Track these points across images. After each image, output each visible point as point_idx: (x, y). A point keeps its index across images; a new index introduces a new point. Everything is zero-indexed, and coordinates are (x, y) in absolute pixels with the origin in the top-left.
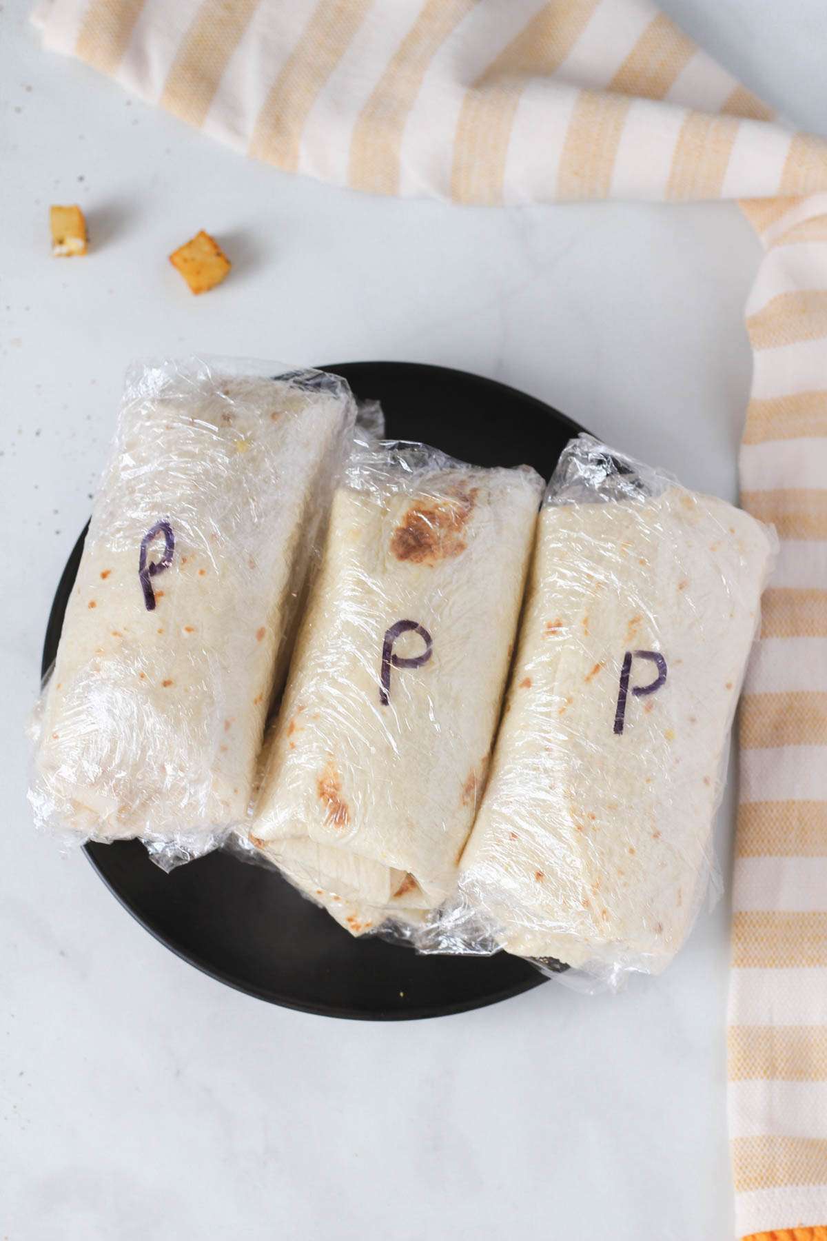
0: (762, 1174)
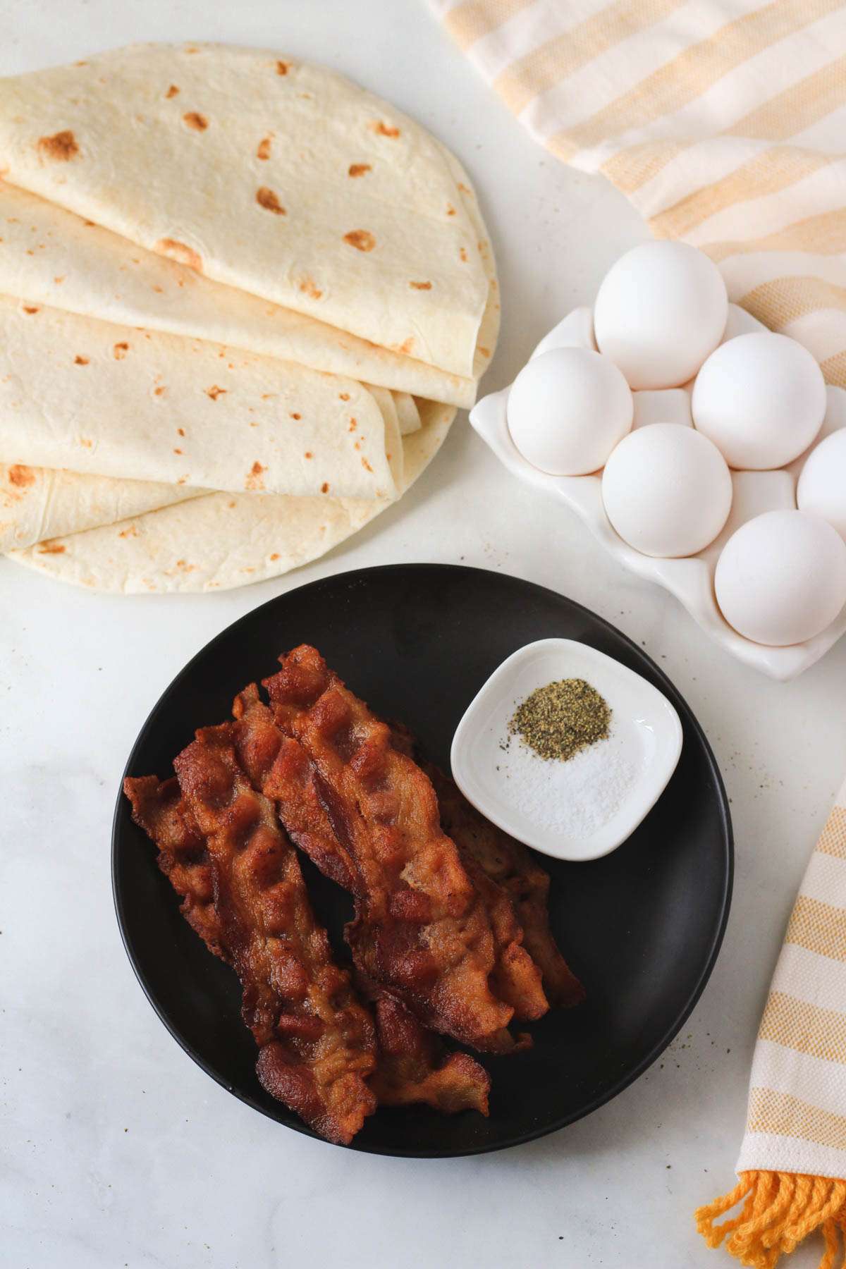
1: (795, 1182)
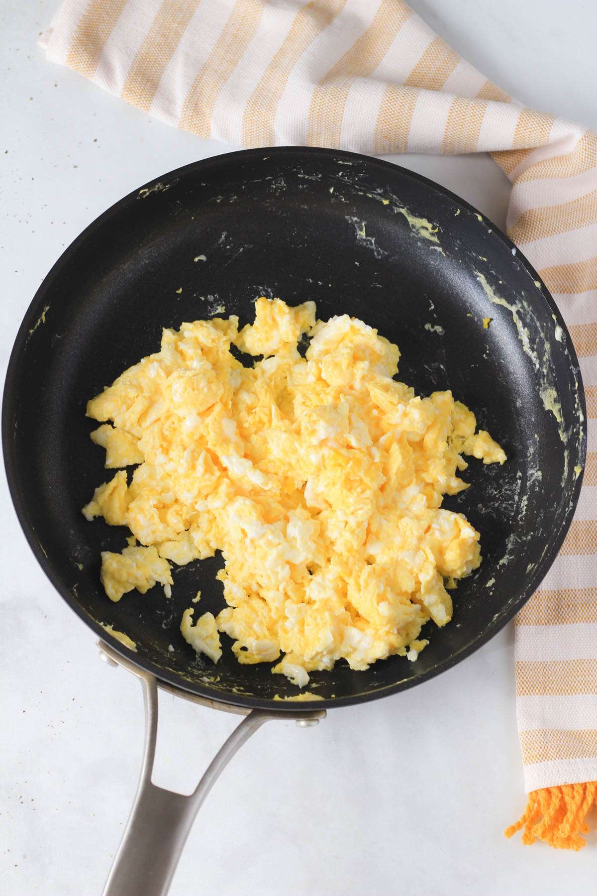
0: (540, 753)
1: (562, 793)
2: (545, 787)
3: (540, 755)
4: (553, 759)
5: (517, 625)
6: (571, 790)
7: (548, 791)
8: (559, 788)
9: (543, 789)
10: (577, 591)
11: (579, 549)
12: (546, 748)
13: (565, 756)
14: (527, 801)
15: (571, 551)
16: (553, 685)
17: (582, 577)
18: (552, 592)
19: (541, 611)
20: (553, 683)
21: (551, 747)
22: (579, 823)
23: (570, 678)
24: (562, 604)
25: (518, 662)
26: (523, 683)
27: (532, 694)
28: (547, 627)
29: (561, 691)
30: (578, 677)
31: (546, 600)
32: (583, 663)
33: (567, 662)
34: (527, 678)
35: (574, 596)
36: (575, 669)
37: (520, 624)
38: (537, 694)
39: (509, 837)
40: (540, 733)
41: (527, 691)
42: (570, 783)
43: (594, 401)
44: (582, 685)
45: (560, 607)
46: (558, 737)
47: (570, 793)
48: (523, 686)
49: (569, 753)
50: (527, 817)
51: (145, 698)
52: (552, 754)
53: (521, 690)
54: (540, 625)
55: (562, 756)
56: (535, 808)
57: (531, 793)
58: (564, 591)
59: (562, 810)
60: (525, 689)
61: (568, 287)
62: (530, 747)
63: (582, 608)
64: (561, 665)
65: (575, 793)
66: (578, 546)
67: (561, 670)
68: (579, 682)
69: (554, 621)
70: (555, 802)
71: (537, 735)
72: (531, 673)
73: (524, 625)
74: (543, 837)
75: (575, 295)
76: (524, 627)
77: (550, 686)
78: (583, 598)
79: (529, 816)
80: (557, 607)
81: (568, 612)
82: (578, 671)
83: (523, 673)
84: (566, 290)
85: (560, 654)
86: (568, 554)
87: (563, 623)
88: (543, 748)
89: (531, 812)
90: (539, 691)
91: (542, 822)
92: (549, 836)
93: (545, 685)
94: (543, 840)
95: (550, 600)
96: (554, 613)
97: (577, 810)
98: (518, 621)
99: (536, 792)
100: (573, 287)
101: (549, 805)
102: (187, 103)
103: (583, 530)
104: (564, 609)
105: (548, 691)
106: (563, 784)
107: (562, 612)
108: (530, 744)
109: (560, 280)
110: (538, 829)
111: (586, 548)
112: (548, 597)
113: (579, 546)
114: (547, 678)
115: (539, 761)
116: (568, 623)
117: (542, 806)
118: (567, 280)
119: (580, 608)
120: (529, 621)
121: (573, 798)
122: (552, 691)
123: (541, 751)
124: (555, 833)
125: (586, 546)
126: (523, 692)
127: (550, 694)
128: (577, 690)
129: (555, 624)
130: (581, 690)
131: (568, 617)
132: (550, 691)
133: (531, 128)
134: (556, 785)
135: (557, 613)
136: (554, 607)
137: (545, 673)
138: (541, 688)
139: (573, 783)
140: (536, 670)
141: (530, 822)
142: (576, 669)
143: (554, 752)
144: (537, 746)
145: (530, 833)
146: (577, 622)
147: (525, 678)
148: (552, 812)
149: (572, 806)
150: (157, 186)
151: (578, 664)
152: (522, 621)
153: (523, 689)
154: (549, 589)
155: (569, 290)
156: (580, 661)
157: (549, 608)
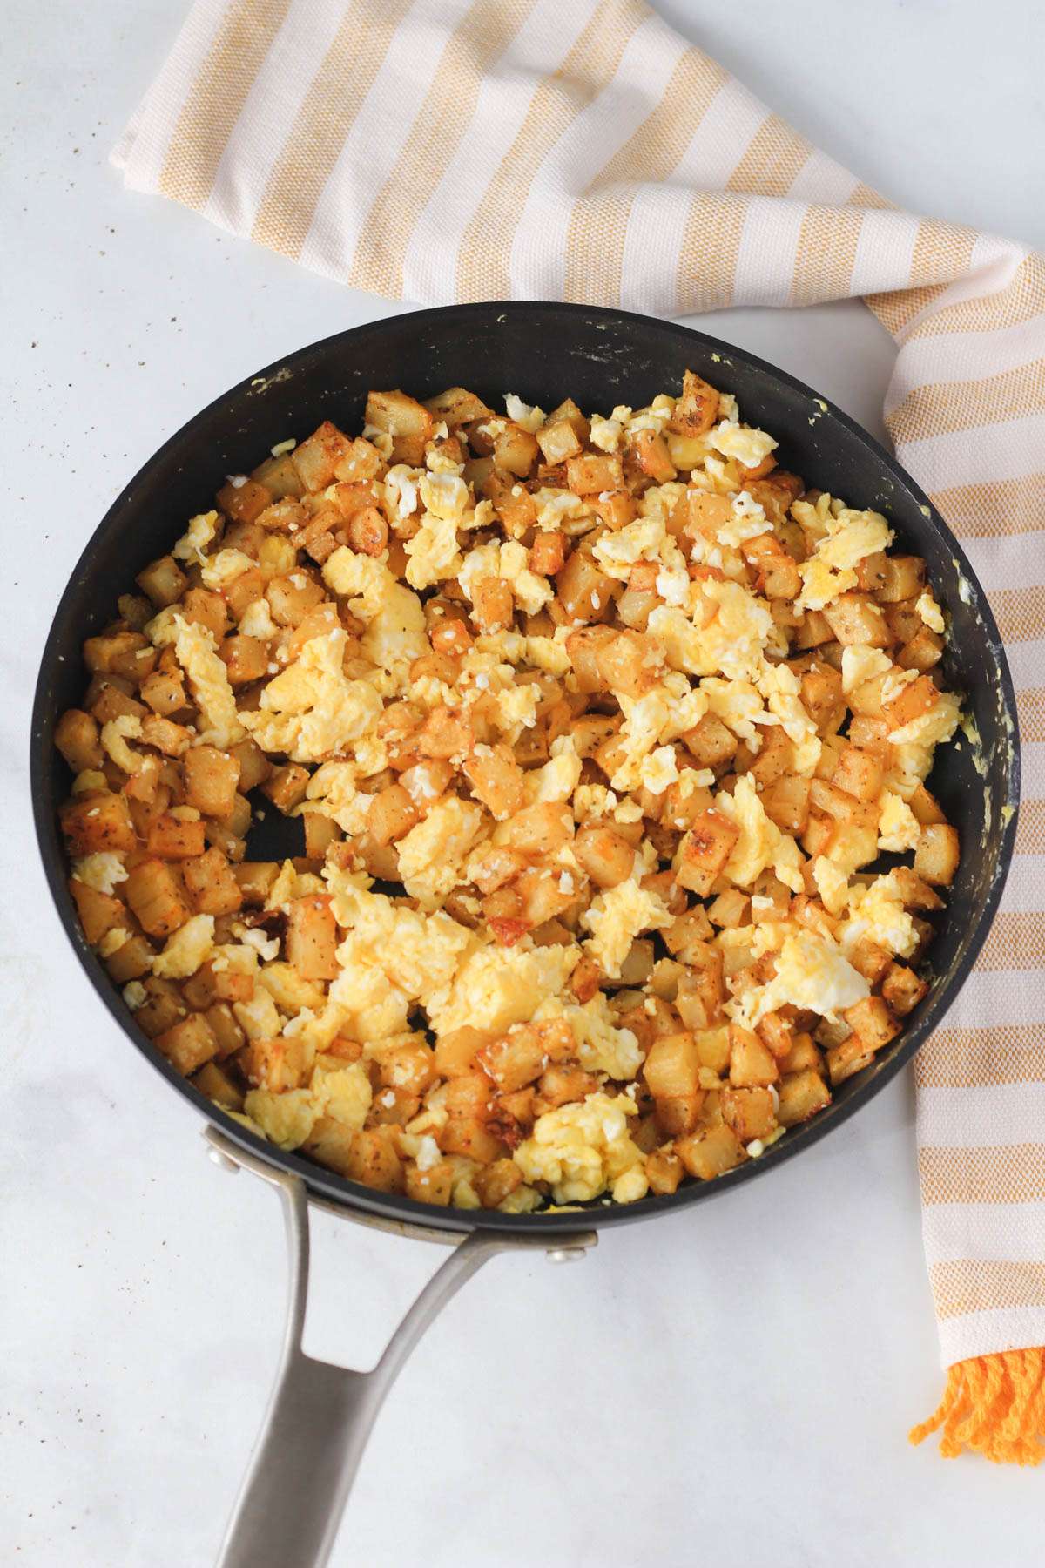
0: (965, 1299)
1: (1004, 1365)
2: (976, 1355)
3: (965, 1303)
4: (988, 1308)
5: (919, 1086)
6: (1019, 1359)
7: (981, 1362)
8: (1000, 1357)
9: (972, 1360)
10: (1020, 1029)
11: (1021, 959)
12: (975, 1290)
13: (1008, 1302)
14: (946, 1382)
15: (1007, 963)
16: (984, 1187)
17: (1027, 1007)
18: (977, 1032)
19: (959, 1063)
20: (983, 1182)
21: (984, 1288)
22: (1036, 1415)
23: (1012, 1175)
24: (995, 1051)
25: (923, 1150)
26: (932, 1183)
27: (949, 1201)
28: (970, 1090)
29: (998, 1196)
30: (1027, 1172)
31: (967, 1046)
32: (1034, 1149)
33: (1007, 1148)
34: (939, 1175)
35: (1015, 1036)
36: (1020, 1161)
37: (925, 1085)
38: (957, 1201)
39: (915, 1445)
40: (965, 1265)
41: (940, 1197)
42: (1017, 1348)
43: (1038, 713)
44: (1034, 1185)
45: (992, 1055)
46: (995, 1273)
47: (1019, 1365)
48: (933, 1188)
49: (1015, 1298)
50: (946, 1409)
51: (287, 1218)
52: (986, 1300)
53: (930, 1194)
54: (958, 1086)
55: (1002, 1303)
56: (960, 1395)
57: (952, 1368)
58: (997, 1031)
59: (1006, 1396)
60: (937, 1193)
61: (989, 526)
62: (947, 1289)
63: (1029, 1057)
64: (996, 1153)
65: (1027, 1366)
66: (1019, 953)
67: (997, 1162)
68: (1028, 1181)
69: (983, 1079)
70: (994, 1380)
71: (959, 1270)
72: (946, 1166)
73: (931, 1085)
74: (976, 1443)
75: (1001, 539)
76: (932, 1090)
77: (978, 1187)
78: (1030, 1040)
79: (949, 1408)
80: (987, 1057)
81: (1005, 1064)
82: (1026, 1163)
83: (931, 1166)
84: (986, 530)
85: (995, 1135)
86: (1002, 968)
87: (998, 1083)
88: (970, 1290)
89: (953, 1401)
90: (960, 1196)
91: (972, 1417)
92: (985, 1441)
93: (969, 1188)
94: (976, 1448)
95: (975, 1045)
96: (982, 1067)
97: (1032, 1394)
98: (922, 1081)
99: (960, 1364)
100: (997, 526)
101: (983, 1387)
102: (363, 243)
103: (1027, 927)
104: (999, 1060)
105: (976, 1196)
106: (1006, 1350)
107: (996, 1065)
108: (947, 1285)
109: (976, 513)
110: (967, 1429)
111: (1032, 958)
112: (972, 1040)
113: (1021, 954)
114: (974, 1174)
115: (964, 1313)
116: (1007, 1082)
117: (971, 1390)
118: (987, 513)
119: (1026, 1057)
120: (939, 1080)
121: (1024, 1373)
122: (982, 1196)
123: (967, 1294)
124: (995, 1435)
125: (1032, 954)
126: (934, 1198)
127: (980, 1201)
128: (1026, 1195)
129: (983, 1084)
130: (1032, 1195)
131: (1006, 1072)
132: (979, 1196)
133: (940, 249)
134: (993, 1352)
135: (988, 1066)
136: (981, 1057)
137: (970, 1167)
138: (963, 1191)
139: (1023, 1348)
140: (953, 1162)
141: (951, 1419)
142: (1023, 1159)
143: (988, 1296)
144: (959, 1287)
145: (952, 1437)
146: (1021, 1080)
147: (935, 1175)
148: (989, 1397)
149: (1023, 1387)
150: (280, 374)
151: (1025, 1150)
152: (928, 1080)
153: (933, 1192)
154: (972, 1028)
155: (989, 531)
156: (1028, 1146)
157: (973, 1058)
